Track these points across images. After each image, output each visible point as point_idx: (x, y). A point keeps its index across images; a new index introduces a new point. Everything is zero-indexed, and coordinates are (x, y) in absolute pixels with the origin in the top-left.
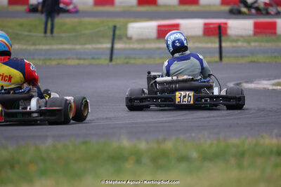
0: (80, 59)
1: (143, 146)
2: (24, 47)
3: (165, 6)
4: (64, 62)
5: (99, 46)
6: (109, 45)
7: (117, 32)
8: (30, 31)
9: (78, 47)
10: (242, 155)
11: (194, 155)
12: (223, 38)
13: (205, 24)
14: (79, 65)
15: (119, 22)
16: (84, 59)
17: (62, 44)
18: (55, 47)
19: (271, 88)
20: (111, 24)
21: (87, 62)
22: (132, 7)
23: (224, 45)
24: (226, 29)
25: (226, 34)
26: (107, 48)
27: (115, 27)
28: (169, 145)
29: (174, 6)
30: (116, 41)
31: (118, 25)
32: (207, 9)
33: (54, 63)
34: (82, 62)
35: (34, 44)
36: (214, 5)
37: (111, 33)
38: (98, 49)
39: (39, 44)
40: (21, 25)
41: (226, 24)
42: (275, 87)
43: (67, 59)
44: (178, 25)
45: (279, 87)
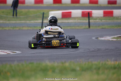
1: (56, 64)
2: (5, 22)
3: (65, 4)
4: (22, 28)
5: (36, 21)
6: (41, 21)
7: (45, 15)
8: (7, 15)
9: (28, 22)
10: (99, 69)
11: (78, 68)
12: (90, 18)
13: (83, 12)
15: (45, 11)
16: (30, 27)
17: (21, 20)
18: (18, 22)
19: (111, 40)
20: (42, 12)
22: (51, 4)
23: (90, 21)
24: (91, 14)
25: (91, 16)
26: (40, 22)
27: (44, 13)
28: (67, 64)
29: (69, 4)
30: (44, 19)
32: (84, 5)
33: (17, 29)
34: (29, 28)
35: (9, 20)
36: (86, 4)
37: (42, 16)
38: (36, 23)
39: (11, 21)
40: (3, 12)
41: (91, 12)
42: (113, 39)
43: (23, 27)
44: (70, 13)
45: (114, 39)
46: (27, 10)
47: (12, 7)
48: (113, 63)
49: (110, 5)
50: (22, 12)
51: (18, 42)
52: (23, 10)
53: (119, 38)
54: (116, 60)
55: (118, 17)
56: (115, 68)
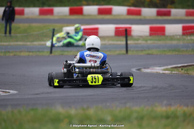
0: (30, 52)
1: (73, 112)
3: (89, 15)
4: (18, 54)
9: (28, 43)
11: (109, 118)
12: (129, 38)
13: (116, 28)
14: (29, 56)
15: (57, 26)
16: (33, 52)
17: (17, 41)
18: (12, 43)
19: (161, 72)
20: (51, 28)
21: (34, 54)
22: (66, 16)
23: (129, 42)
24: (130, 31)
25: (130, 35)
27: (54, 30)
28: (91, 112)
29: (95, 16)
31: (56, 29)
32: (118, 18)
33: (11, 54)
34: (31, 54)
36: (122, 15)
39: (1, 42)
41: (130, 28)
42: (164, 72)
43: (21, 52)
44: (97, 29)
45: (167, 72)
46: (26, 25)
47: (3, 19)
48: (164, 109)
49: (160, 18)
50: (19, 28)
51: (13, 75)
52: (21, 25)
53: (175, 69)
54: (170, 105)
55: (173, 36)
56: (167, 117)
